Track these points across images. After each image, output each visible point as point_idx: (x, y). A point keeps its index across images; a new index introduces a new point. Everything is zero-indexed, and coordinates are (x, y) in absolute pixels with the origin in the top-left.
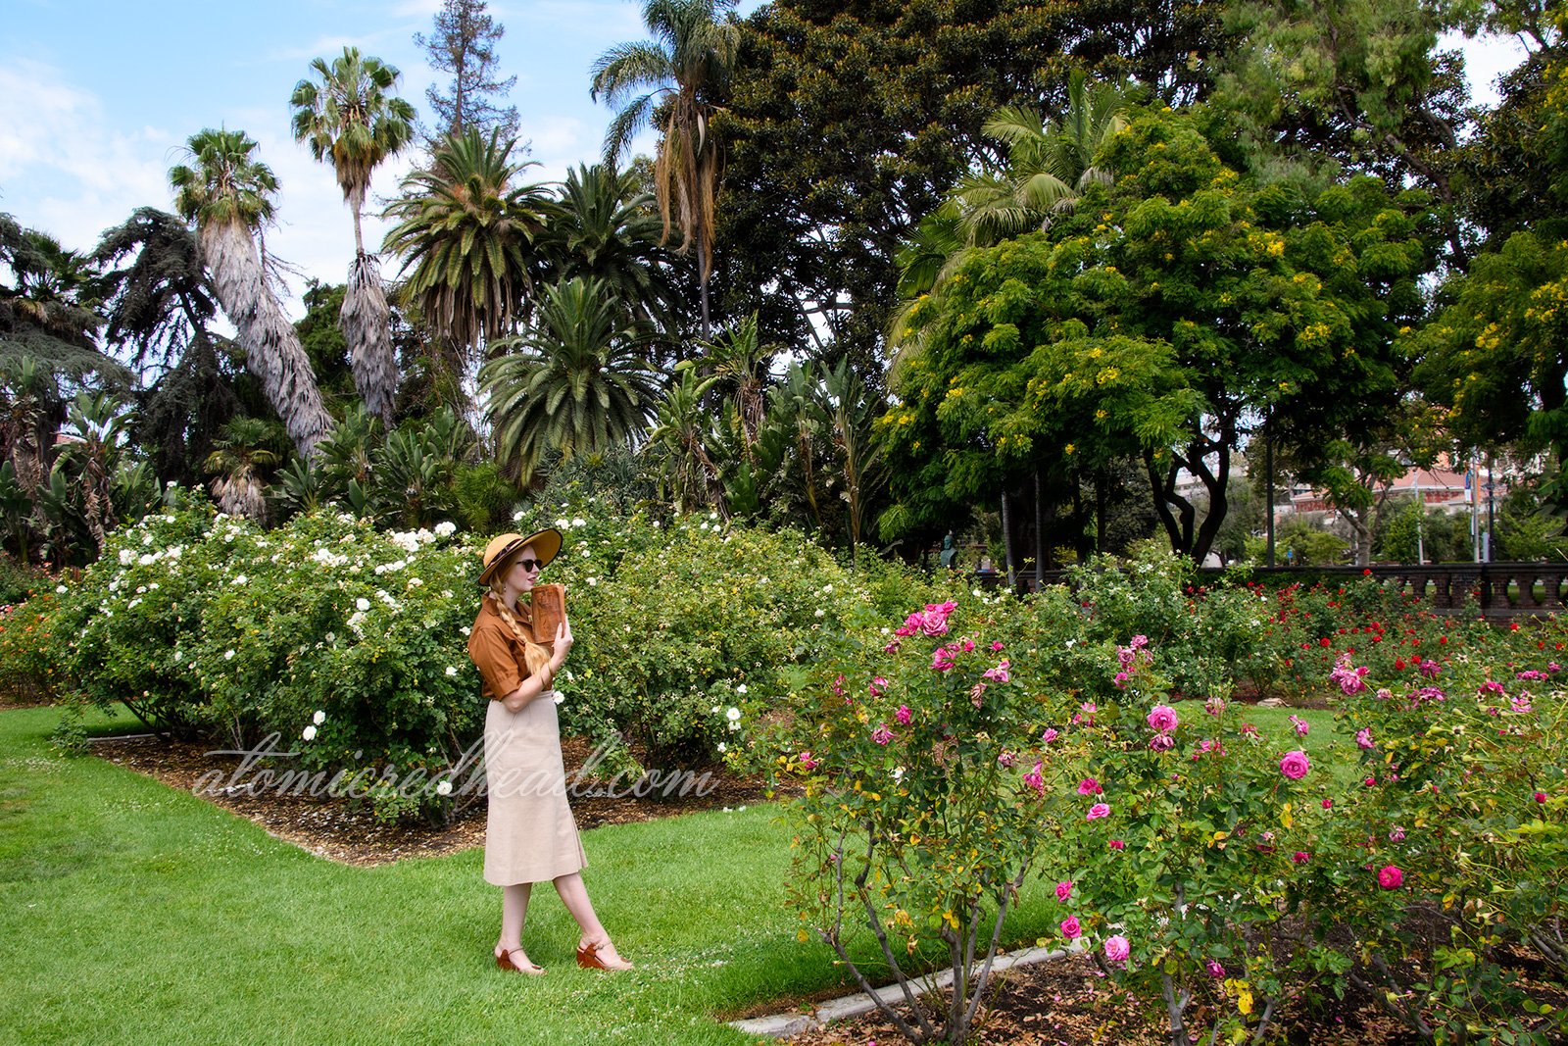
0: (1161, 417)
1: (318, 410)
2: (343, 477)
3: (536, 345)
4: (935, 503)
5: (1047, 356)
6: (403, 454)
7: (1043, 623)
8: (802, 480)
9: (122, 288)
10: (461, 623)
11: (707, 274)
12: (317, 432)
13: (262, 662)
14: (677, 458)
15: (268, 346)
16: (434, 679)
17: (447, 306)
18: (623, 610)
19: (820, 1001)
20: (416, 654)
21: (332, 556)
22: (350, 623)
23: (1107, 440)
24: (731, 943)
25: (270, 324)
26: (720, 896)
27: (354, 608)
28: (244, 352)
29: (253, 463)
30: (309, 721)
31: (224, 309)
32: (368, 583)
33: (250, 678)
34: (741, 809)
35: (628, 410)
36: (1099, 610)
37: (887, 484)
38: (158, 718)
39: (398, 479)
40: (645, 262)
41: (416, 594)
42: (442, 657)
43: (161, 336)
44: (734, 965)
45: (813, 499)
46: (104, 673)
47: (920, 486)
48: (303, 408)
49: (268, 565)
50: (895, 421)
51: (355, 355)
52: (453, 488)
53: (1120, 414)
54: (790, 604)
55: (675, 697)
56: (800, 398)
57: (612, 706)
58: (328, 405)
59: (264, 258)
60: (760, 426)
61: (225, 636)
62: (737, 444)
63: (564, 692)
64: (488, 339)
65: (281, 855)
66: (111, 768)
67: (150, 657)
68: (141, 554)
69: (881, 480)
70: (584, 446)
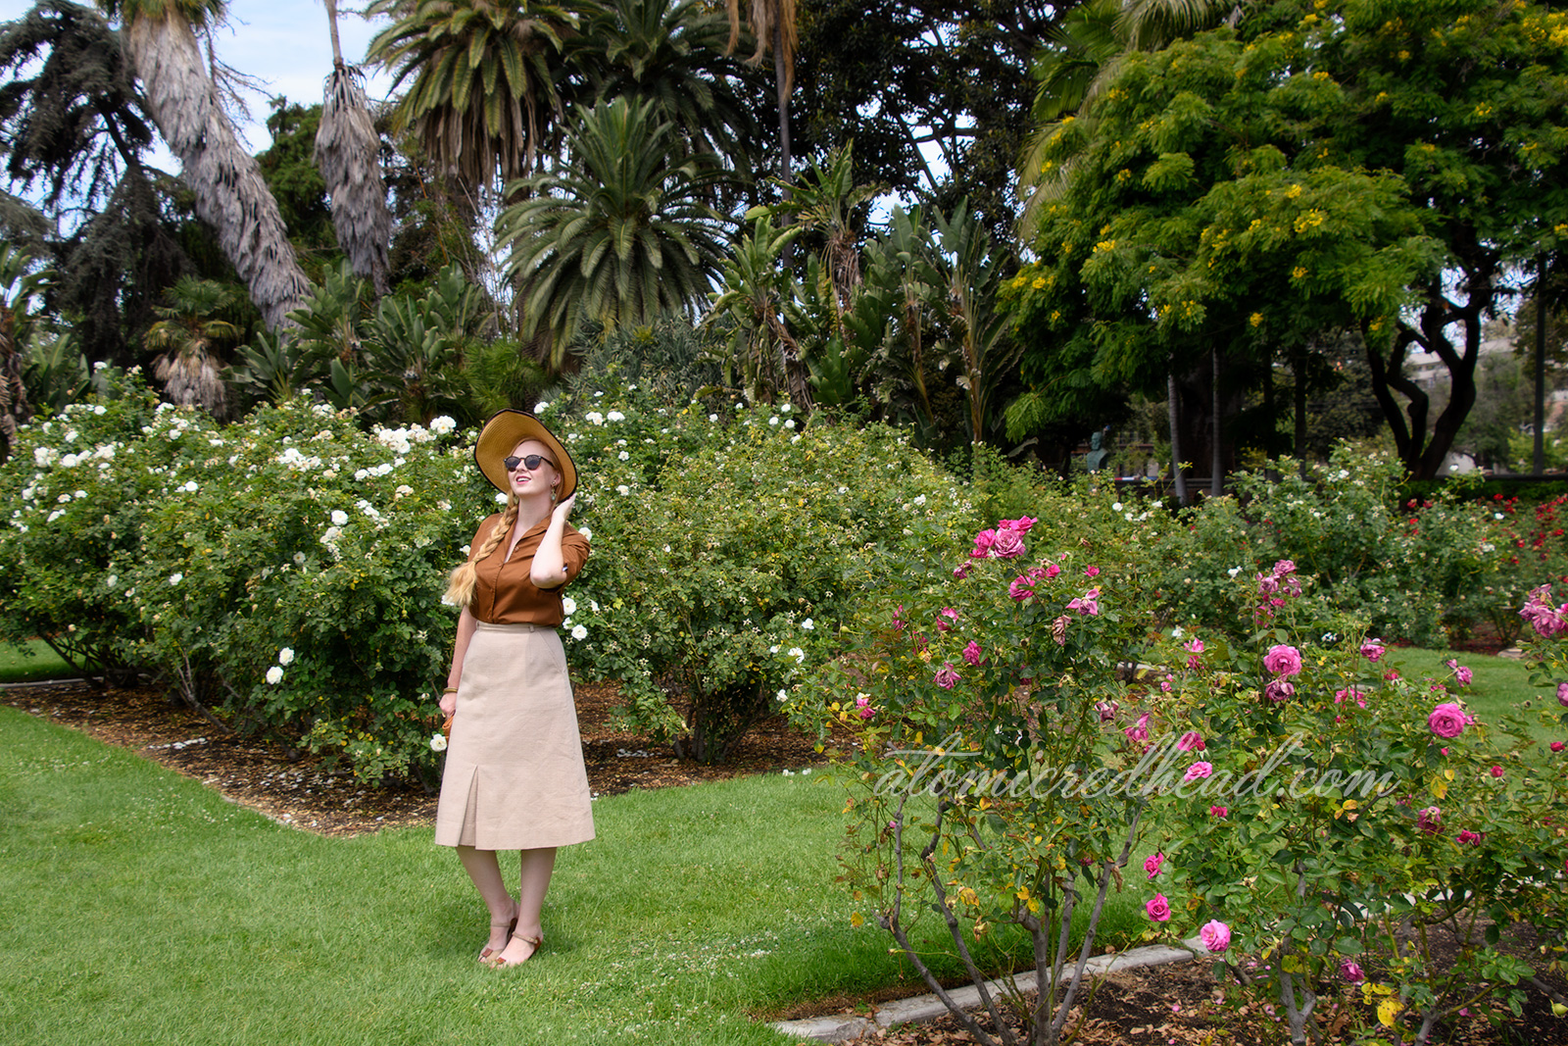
0: (1382, 275)
1: (290, 269)
2: (323, 355)
3: (567, 186)
4: (1080, 391)
5: (1229, 197)
6: (399, 327)
7: (1201, 545)
8: (908, 361)
9: (26, 104)
10: (462, 540)
11: (788, 91)
12: (288, 298)
13: (215, 588)
14: (748, 332)
15: (222, 187)
16: (427, 609)
17: (452, 135)
18: (663, 525)
19: (881, 1001)
20: (404, 579)
21: (302, 458)
22: (324, 540)
23: (1306, 307)
24: (776, 930)
25: (225, 157)
26: (768, 875)
27: (328, 522)
28: (192, 193)
29: (208, 337)
30: (275, 661)
31: (164, 135)
32: (346, 492)
33: (202, 608)
34: (805, 772)
35: (685, 270)
36: (1276, 528)
37: (1018, 366)
38: (89, 659)
39: (394, 359)
40: (708, 76)
41: (405, 504)
42: (436, 583)
43: (81, 169)
44: (777, 957)
45: (922, 386)
46: (18, 603)
47: (1059, 368)
48: (271, 266)
49: (224, 468)
50: (1028, 284)
51: (334, 199)
52: (464, 370)
53: (1325, 272)
54: (873, 520)
55: (724, 634)
56: (905, 254)
57: (646, 643)
58: (303, 263)
59: (213, 68)
60: (855, 291)
61: (171, 557)
62: (826, 314)
63: (587, 626)
64: (507, 177)
65: (239, 823)
66: (27, 720)
67: (77, 583)
68: (63, 454)
69: (1010, 360)
70: (630, 317)
